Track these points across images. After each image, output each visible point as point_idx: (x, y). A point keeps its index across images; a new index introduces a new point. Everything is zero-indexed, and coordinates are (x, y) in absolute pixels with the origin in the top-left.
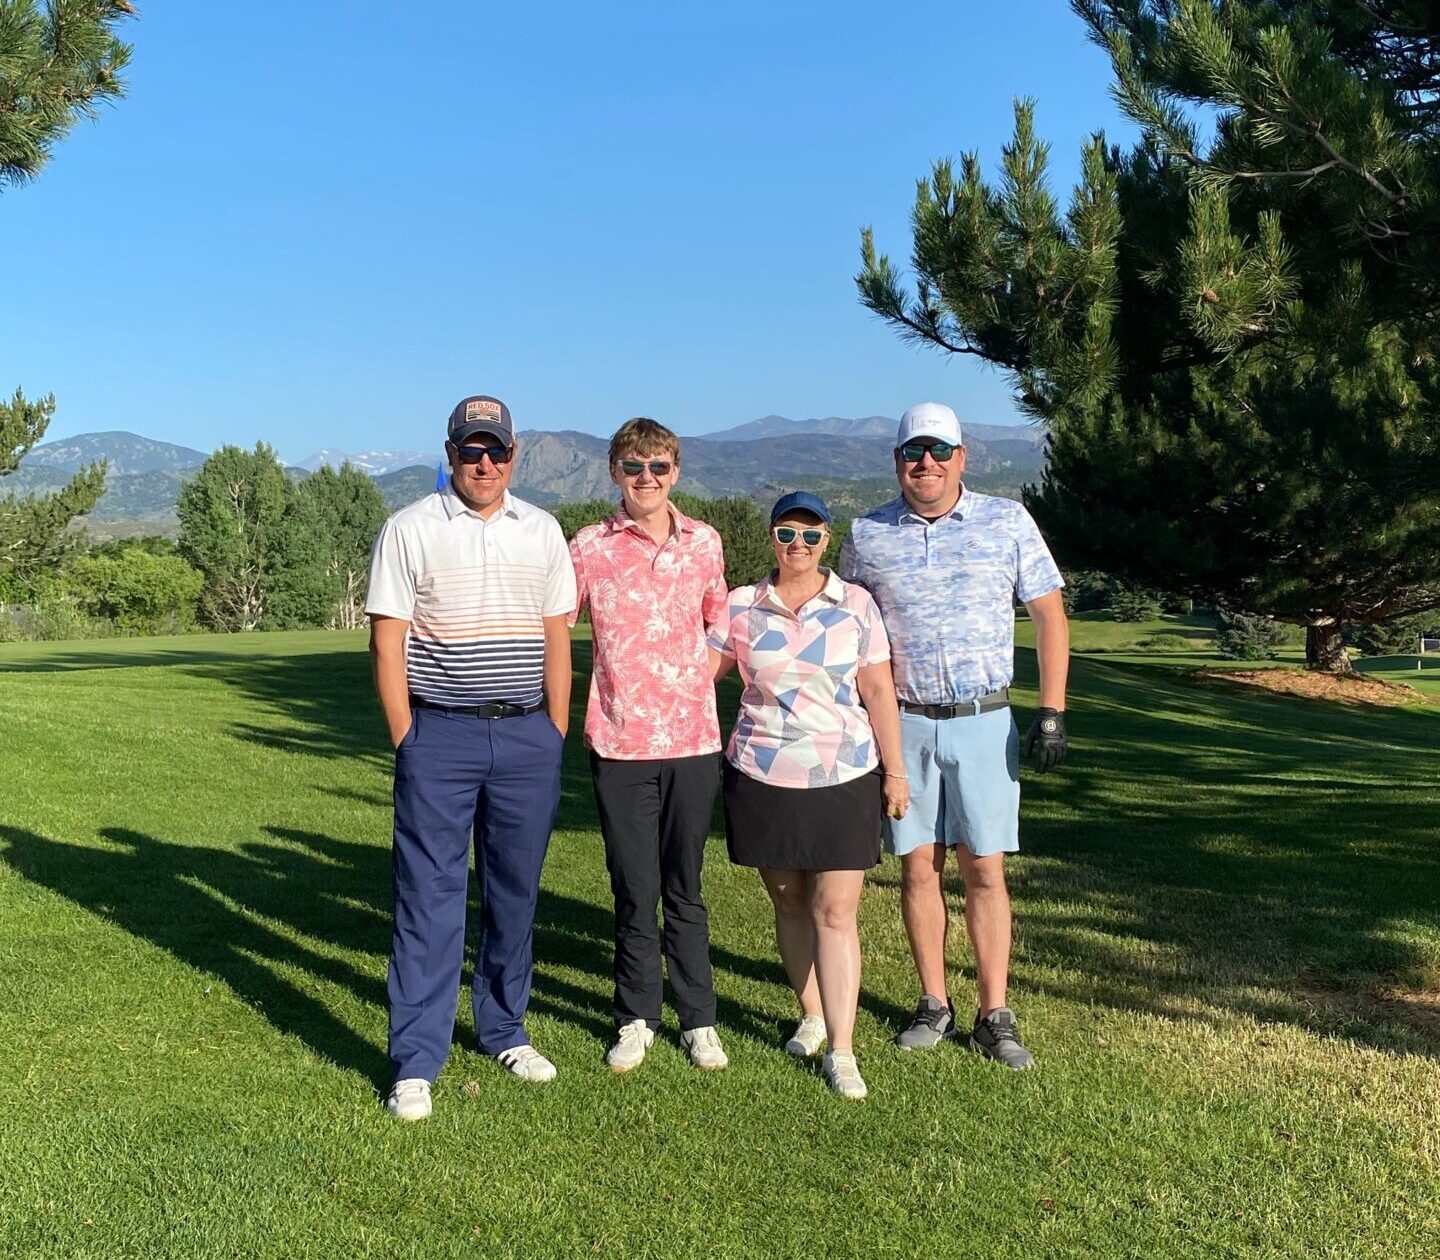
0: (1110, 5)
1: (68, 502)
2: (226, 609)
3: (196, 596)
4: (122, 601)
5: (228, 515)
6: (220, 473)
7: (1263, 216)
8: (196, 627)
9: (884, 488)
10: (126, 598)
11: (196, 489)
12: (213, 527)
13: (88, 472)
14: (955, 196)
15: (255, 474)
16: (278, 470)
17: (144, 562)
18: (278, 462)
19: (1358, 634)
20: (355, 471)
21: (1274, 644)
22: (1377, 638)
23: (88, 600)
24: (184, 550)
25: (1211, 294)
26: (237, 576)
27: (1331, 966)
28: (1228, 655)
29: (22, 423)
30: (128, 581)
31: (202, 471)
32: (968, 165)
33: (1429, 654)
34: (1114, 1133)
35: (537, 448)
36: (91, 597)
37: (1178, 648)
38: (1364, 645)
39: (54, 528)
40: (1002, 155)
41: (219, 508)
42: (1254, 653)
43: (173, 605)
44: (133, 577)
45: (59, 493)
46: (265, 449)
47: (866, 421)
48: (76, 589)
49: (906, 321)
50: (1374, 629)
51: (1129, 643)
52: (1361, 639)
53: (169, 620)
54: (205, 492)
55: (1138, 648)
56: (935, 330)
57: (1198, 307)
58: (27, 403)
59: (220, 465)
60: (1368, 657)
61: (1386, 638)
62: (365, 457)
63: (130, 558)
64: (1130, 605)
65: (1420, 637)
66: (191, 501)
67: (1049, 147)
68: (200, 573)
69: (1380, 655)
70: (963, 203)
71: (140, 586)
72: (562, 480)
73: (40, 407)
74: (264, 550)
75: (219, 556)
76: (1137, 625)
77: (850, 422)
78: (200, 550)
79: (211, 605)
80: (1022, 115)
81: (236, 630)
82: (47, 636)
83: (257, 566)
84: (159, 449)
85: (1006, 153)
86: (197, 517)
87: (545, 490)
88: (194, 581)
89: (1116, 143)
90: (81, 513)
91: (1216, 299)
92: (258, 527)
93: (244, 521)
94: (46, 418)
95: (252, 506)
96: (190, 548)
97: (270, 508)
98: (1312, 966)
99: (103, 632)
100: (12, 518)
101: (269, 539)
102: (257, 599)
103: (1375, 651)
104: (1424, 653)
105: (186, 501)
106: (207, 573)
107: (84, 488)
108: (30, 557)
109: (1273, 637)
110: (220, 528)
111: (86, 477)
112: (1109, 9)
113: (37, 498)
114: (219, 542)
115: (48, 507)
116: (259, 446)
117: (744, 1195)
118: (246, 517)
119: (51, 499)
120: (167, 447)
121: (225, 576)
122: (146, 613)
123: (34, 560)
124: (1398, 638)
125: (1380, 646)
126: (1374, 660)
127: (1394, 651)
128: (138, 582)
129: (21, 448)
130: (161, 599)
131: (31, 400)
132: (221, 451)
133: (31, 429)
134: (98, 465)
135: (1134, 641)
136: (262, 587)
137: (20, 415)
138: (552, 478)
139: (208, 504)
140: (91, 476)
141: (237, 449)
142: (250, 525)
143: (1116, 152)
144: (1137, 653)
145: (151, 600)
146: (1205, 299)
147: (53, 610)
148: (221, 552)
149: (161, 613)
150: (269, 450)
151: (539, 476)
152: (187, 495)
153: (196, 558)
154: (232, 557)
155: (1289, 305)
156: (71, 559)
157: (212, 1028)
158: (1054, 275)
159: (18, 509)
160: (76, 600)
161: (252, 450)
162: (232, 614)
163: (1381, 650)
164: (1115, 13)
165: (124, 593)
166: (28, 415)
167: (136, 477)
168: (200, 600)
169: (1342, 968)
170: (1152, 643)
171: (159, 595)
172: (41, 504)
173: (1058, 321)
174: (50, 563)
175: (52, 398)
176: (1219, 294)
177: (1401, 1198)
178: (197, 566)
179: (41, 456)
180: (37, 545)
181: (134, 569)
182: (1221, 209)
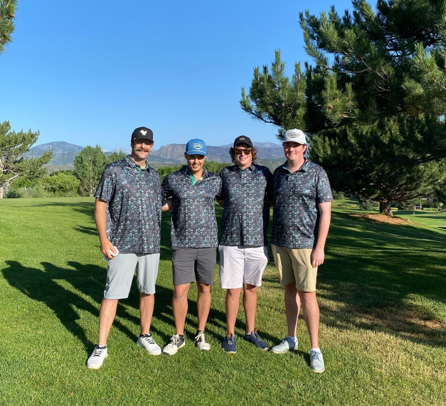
0: (312, 27)
1: (42, 160)
2: (85, 190)
3: (78, 186)
4: (57, 187)
5: (87, 164)
6: (86, 153)
7: (347, 84)
8: (77, 195)
9: (269, 161)
10: (58, 187)
11: (79, 157)
12: (83, 168)
13: (48, 152)
14: (260, 77)
15: (95, 154)
16: (102, 153)
17: (64, 177)
18: (102, 150)
19: (398, 204)
20: (123, 153)
21: (374, 206)
22: (402, 206)
23: (48, 187)
24: (75, 174)
25: (331, 106)
26: (89, 181)
27: (366, 306)
28: (362, 209)
29: (30, 138)
30: (59, 182)
31: (81, 153)
32: (265, 68)
33: (417, 210)
34: (287, 361)
35: (176, 148)
36: (49, 186)
37: (348, 207)
38: (399, 208)
39: (38, 167)
40: (272, 65)
41: (85, 163)
42: (369, 209)
43: (71, 189)
44: (60, 181)
45: (40, 157)
46: (98, 147)
47: (265, 143)
48: (45, 184)
49: (253, 114)
50: (402, 203)
51: (335, 205)
52: (398, 206)
53: (70, 193)
54: (81, 158)
55: (337, 206)
56: (261, 116)
57: (327, 110)
58: (32, 133)
59: (86, 151)
60: (400, 210)
61: (405, 205)
62: (129, 150)
63: (60, 176)
64: (335, 195)
65: (415, 206)
66: (77, 161)
67: (285, 63)
68: (79, 180)
69: (403, 210)
70: (262, 79)
71: (62, 184)
72: (182, 157)
73: (36, 134)
74: (97, 174)
75: (84, 176)
76: (337, 200)
77: (261, 143)
78: (79, 174)
79: (82, 189)
80: (277, 54)
81: (88, 196)
82: (35, 196)
83: (95, 179)
84: (73, 147)
85: (273, 65)
86: (79, 165)
87: (177, 160)
88: (77, 182)
89: (311, 64)
90: (46, 163)
91: (332, 107)
92: (96, 168)
93: (92, 166)
94: (37, 137)
95: (94, 162)
96: (76, 173)
97: (99, 163)
98: (360, 305)
99: (51, 196)
100: (27, 164)
101: (98, 171)
102: (95, 188)
103: (402, 209)
104: (415, 210)
105: (76, 161)
106: (81, 180)
107: (47, 156)
108: (31, 175)
109: (374, 205)
110: (85, 168)
111: (47, 154)
112: (311, 28)
113: (34, 159)
114: (85, 172)
115: (37, 161)
116: (97, 146)
117: (163, 382)
118: (93, 165)
119: (37, 159)
120: (75, 146)
121: (86, 181)
122: (63, 191)
123: (32, 176)
124: (408, 206)
125: (404, 208)
126: (402, 211)
127: (407, 209)
128: (62, 182)
129: (30, 145)
130: (68, 187)
131: (33, 132)
132: (86, 147)
133: (33, 140)
134: (51, 150)
135: (336, 204)
136: (96, 185)
137: (30, 136)
138: (179, 157)
139: (82, 162)
140: (49, 153)
141: (91, 147)
142: (93, 167)
143: (311, 67)
144: (337, 208)
145: (65, 187)
146: (329, 108)
147: (37, 189)
148: (85, 175)
149: (67, 191)
150: (100, 147)
151: (176, 156)
152: (76, 159)
153: (78, 176)
154: (88, 176)
155: (355, 110)
156: (42, 176)
157: (17, 319)
158: (287, 100)
159: (28, 162)
160: (44, 187)
161: (95, 147)
162: (88, 192)
163: (404, 209)
164: (313, 29)
165: (58, 185)
166: (32, 136)
167: (66, 154)
168: (79, 188)
169: (369, 306)
170: (341, 205)
171: (67, 186)
172: (35, 160)
173: (290, 114)
174: (36, 177)
175: (39, 132)
176: (333, 106)
177: (373, 386)
178: (78, 178)
179: (41, 148)
180: (33, 172)
181: (61, 179)
182: (335, 82)
